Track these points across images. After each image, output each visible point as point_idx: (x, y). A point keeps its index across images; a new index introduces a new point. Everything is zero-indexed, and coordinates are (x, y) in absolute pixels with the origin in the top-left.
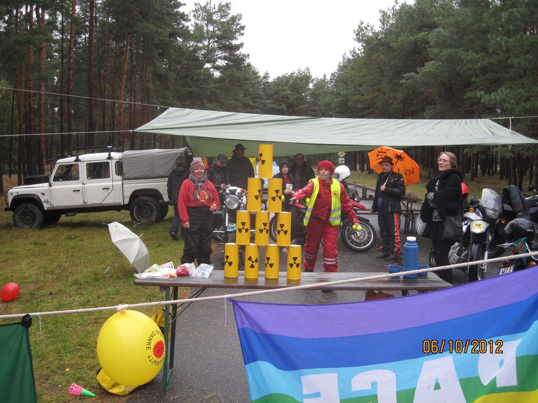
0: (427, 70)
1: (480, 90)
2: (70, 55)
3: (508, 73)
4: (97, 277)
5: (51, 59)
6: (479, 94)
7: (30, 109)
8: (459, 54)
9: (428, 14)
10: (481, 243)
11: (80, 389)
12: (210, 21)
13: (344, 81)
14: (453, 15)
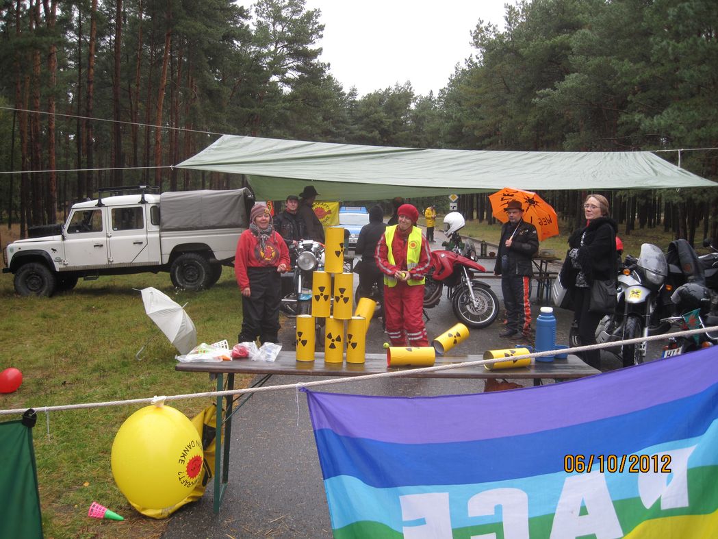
0: (569, 85)
1: (639, 112)
2: (89, 64)
3: (677, 89)
4: (126, 360)
5: (64, 69)
7: (37, 136)
8: (610, 64)
9: (570, 10)
10: (638, 316)
11: (103, 510)
12: (278, 18)
13: (458, 100)
14: (603, 12)
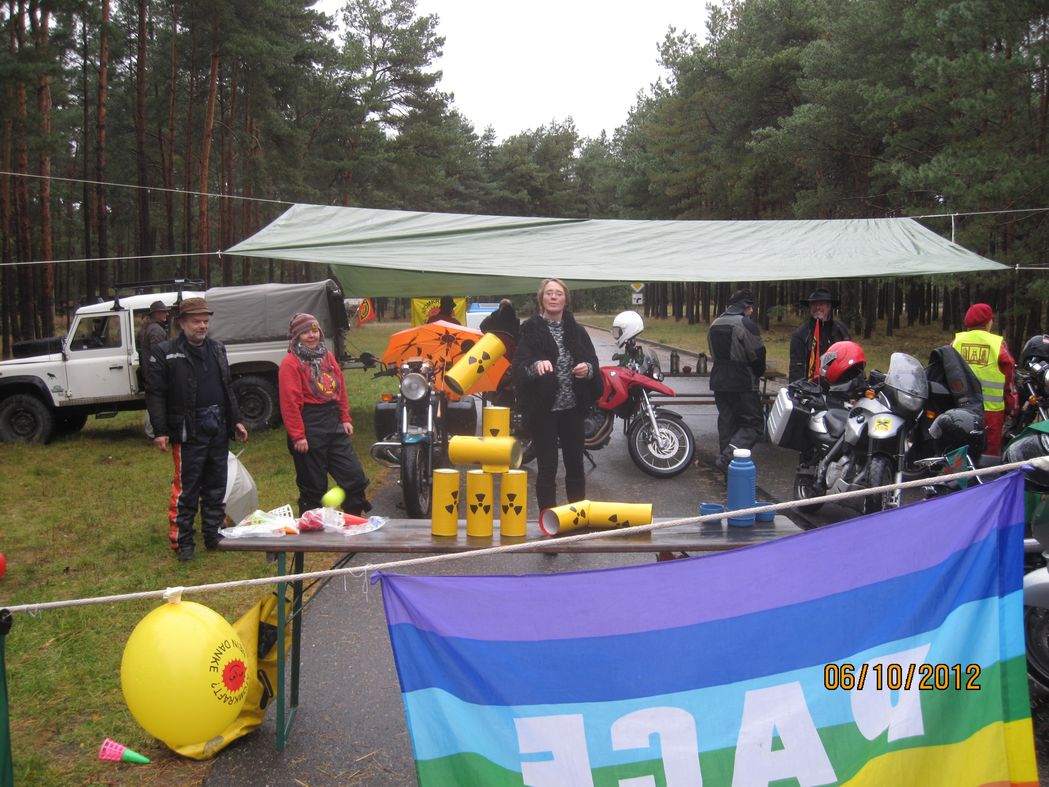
0: (799, 122)
1: (899, 159)
2: (100, 100)
3: (951, 125)
4: (156, 535)
5: (63, 107)
6: (895, 167)
7: (23, 208)
8: (857, 91)
9: (800, 11)
10: (889, 457)
11: (121, 750)
12: (376, 28)
13: (641, 144)
14: (846, 15)
